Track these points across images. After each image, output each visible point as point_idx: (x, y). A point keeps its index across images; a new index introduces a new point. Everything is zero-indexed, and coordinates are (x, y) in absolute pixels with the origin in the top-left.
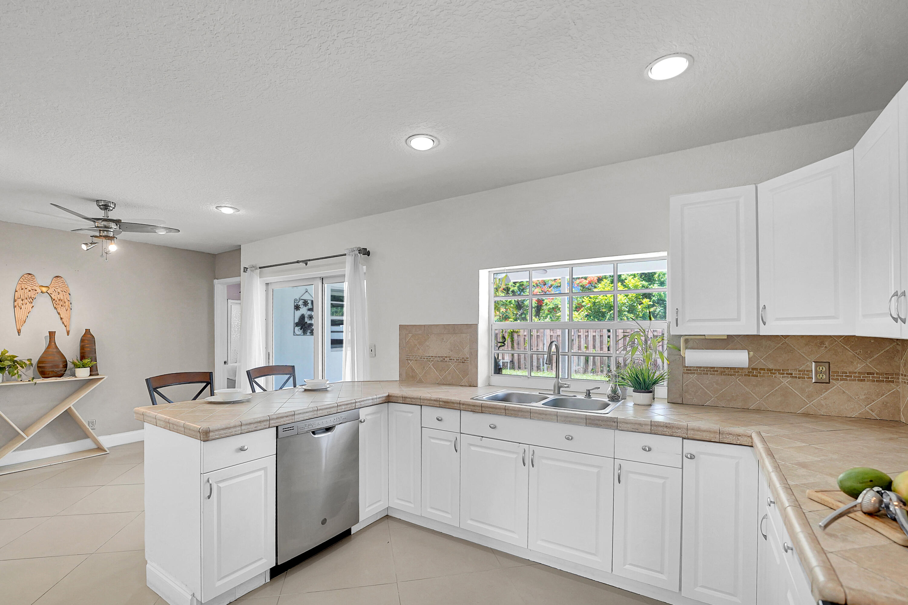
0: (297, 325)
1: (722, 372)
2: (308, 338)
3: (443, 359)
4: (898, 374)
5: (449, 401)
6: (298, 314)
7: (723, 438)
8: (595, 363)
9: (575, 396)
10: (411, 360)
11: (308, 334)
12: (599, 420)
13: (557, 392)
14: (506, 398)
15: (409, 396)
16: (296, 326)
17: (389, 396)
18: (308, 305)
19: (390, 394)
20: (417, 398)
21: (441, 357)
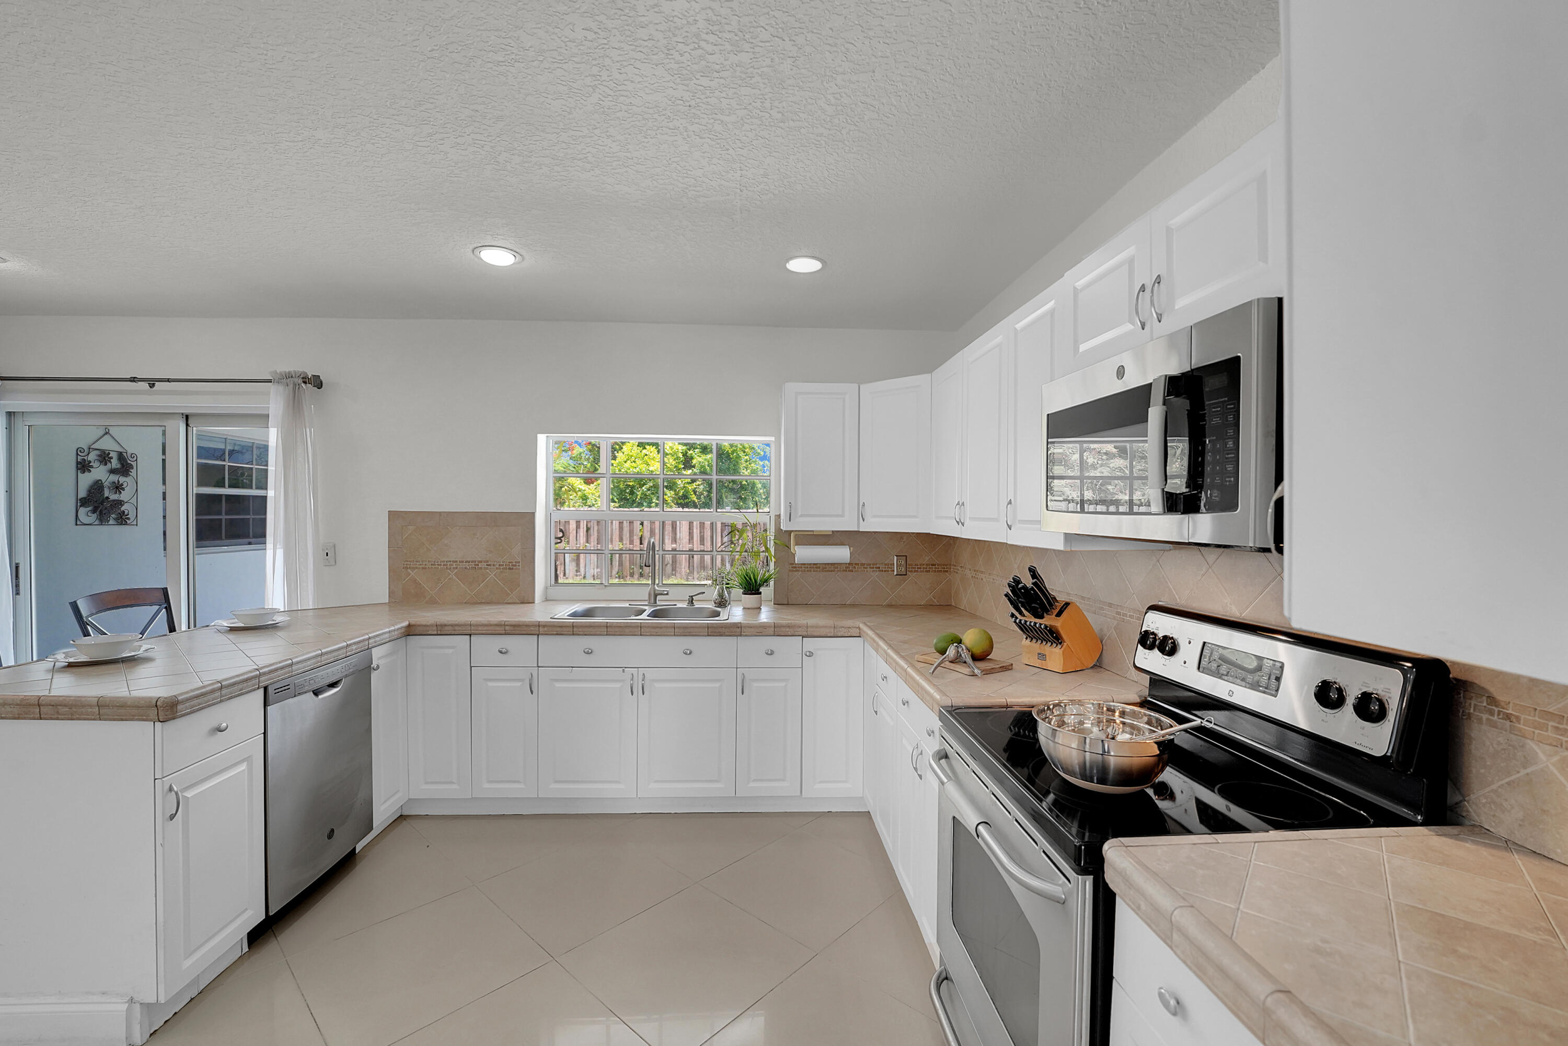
0: (84, 502)
1: (823, 568)
2: (111, 530)
3: (476, 564)
4: (950, 565)
5: (521, 624)
6: (86, 480)
7: (837, 632)
8: (622, 562)
9: (675, 605)
10: (413, 569)
11: (111, 522)
12: (722, 627)
13: (652, 601)
14: (588, 613)
15: (450, 623)
16: (81, 506)
17: (409, 626)
18: (111, 463)
19: (413, 623)
20: (465, 625)
21: (472, 562)
